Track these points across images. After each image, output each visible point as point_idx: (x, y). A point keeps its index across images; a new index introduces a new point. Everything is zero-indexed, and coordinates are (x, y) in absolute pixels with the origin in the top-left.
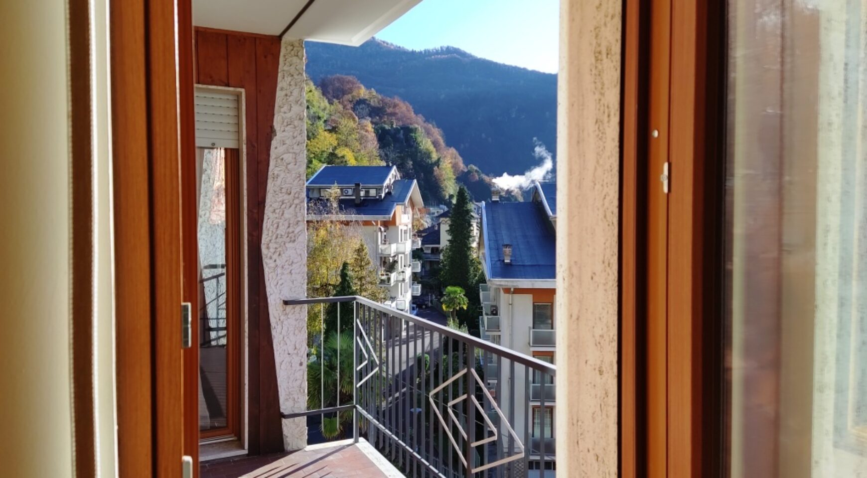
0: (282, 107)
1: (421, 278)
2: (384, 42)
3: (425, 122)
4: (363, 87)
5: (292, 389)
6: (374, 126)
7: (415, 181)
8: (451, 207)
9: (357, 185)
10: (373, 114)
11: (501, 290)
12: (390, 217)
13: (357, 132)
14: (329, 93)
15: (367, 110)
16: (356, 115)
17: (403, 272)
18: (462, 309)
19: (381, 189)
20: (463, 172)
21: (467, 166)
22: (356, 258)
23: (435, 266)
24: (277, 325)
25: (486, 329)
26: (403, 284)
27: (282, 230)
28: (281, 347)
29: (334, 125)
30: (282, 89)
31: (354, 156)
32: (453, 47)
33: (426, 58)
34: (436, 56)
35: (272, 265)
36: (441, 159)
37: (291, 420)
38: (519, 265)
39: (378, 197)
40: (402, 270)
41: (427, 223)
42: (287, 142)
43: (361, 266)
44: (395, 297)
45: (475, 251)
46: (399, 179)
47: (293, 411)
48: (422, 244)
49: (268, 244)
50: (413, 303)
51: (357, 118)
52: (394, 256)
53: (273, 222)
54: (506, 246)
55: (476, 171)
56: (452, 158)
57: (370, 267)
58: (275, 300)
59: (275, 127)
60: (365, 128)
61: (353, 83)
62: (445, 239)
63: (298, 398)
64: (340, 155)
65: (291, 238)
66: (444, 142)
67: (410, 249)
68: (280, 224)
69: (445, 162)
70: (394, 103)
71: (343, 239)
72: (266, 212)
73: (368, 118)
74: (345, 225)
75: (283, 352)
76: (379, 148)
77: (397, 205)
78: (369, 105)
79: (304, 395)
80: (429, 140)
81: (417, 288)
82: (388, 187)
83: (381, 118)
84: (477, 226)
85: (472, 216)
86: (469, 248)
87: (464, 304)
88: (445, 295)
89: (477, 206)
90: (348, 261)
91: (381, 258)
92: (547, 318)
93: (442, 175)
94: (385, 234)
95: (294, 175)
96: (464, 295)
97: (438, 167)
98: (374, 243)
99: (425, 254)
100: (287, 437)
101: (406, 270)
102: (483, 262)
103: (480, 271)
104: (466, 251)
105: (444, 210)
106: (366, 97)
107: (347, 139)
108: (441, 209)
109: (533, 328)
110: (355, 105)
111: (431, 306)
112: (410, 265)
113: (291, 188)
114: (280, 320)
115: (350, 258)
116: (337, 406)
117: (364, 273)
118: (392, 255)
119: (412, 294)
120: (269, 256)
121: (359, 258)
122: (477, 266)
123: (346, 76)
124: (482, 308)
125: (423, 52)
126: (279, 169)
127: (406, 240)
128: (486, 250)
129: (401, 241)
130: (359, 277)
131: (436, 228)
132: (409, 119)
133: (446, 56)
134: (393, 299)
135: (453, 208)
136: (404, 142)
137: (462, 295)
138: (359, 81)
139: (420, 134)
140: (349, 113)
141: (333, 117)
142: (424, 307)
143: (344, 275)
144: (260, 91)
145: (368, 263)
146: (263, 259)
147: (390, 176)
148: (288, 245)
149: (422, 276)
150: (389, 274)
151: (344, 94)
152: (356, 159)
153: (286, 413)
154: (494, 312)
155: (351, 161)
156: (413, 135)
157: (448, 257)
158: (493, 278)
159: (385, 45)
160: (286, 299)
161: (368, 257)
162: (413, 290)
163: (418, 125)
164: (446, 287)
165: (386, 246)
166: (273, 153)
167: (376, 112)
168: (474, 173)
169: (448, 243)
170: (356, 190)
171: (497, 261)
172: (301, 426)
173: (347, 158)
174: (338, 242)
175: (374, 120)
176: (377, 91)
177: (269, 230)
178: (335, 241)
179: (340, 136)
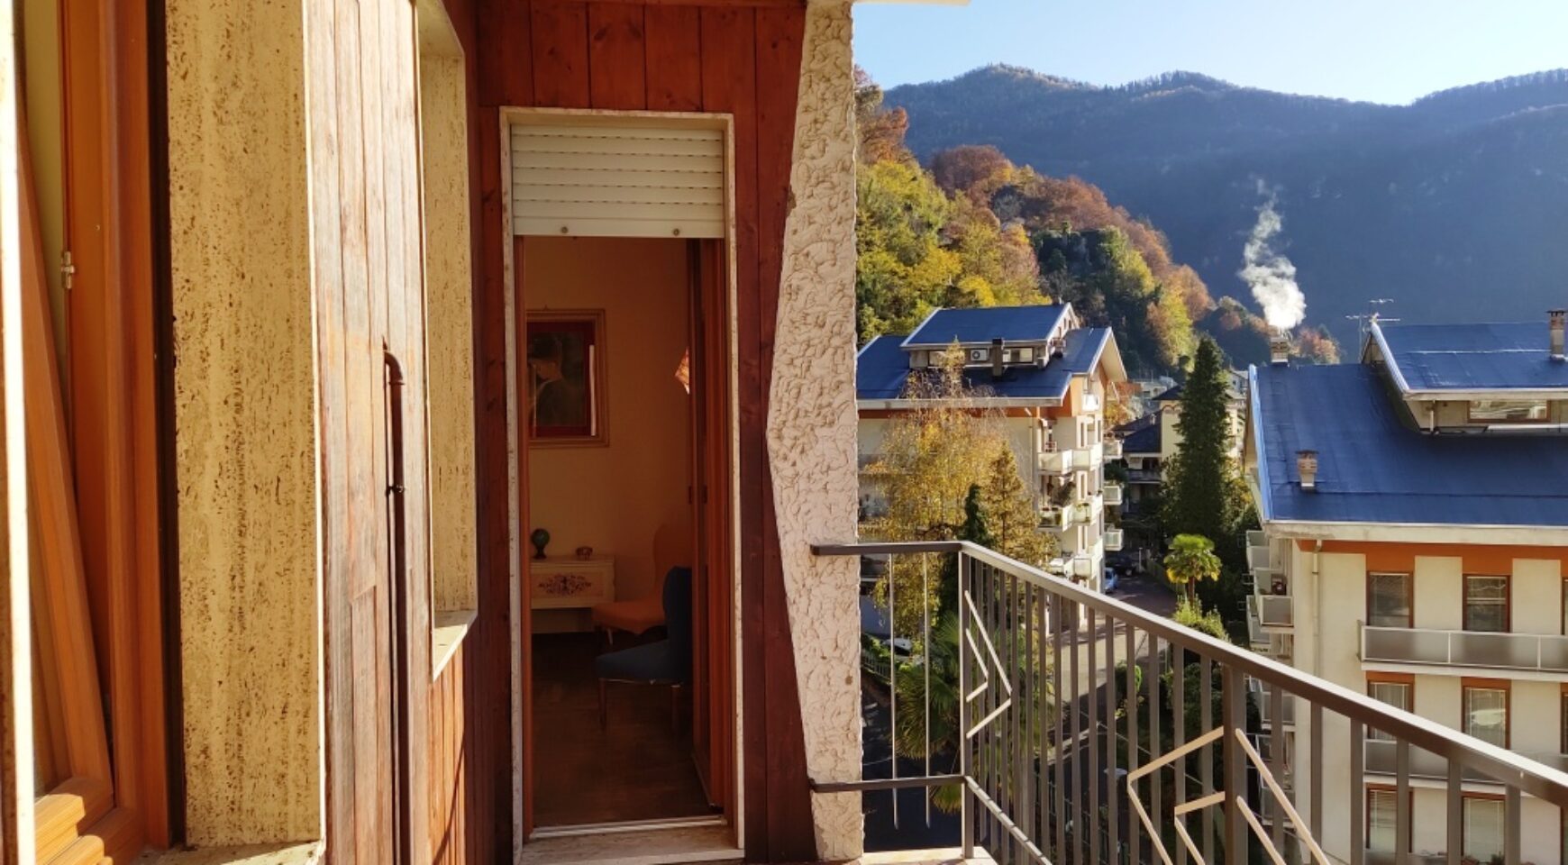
0: (808, 147)
1: (1123, 517)
2: (1050, 78)
3: (1129, 220)
4: (1009, 163)
5: (831, 732)
6: (1029, 234)
7: (1109, 331)
8: (1184, 380)
9: (997, 342)
10: (1028, 212)
11: (1294, 542)
12: (1059, 400)
13: (998, 247)
14: (946, 179)
15: (1017, 205)
16: (997, 216)
17: (1086, 505)
18: (1207, 579)
19: (1042, 348)
20: (1207, 311)
21: (1216, 300)
22: (994, 478)
23: (1152, 495)
24: (800, 596)
25: (1262, 622)
26: (1086, 528)
27: (808, 400)
28: (807, 643)
29: (955, 236)
30: (806, 110)
31: (992, 290)
32: (1187, 73)
33: (1133, 100)
34: (1153, 94)
35: (789, 472)
36: (1162, 288)
37: (830, 796)
38: (1335, 493)
39: (1035, 364)
40: (1084, 501)
41: (1134, 411)
42: (818, 218)
43: (1003, 493)
44: (1071, 553)
45: (1236, 465)
46: (1078, 327)
47: (833, 778)
48: (1124, 451)
49: (780, 430)
50: (1107, 565)
51: (998, 222)
52: (1069, 475)
53: (788, 385)
54: (1305, 453)
55: (1236, 308)
56: (1183, 287)
57: (1021, 494)
58: (794, 544)
59: (793, 189)
60: (1014, 237)
61: (991, 158)
62: (1171, 442)
63: (844, 752)
64: (966, 290)
65: (825, 417)
66: (1168, 255)
67: (1100, 461)
68: (804, 389)
69: (1169, 294)
70: (1069, 189)
71: (970, 442)
72: (775, 364)
73: (1018, 219)
74: (974, 415)
75: (812, 653)
76: (1041, 273)
77: (1073, 376)
78: (1020, 196)
79: (856, 747)
80: (1138, 253)
81: (1116, 537)
82: (1054, 343)
83: (1043, 218)
84: (1239, 417)
85: (1227, 396)
86: (1222, 460)
87: (1214, 570)
88: (1172, 551)
89: (1239, 376)
90: (980, 483)
91: (1043, 477)
92: (1399, 606)
93: (1163, 319)
94: (1050, 431)
95: (831, 287)
96: (1213, 553)
97: (1156, 304)
98: (1029, 450)
99: (1131, 470)
100: (822, 830)
101: (1093, 501)
102: (1253, 487)
103: (1247, 506)
104: (1215, 466)
105: (1168, 386)
106: (1017, 182)
107: (979, 260)
108: (1161, 383)
109: (1368, 624)
110: (994, 198)
111: (1143, 573)
112: (1100, 492)
113: (825, 314)
114: (804, 586)
115: (984, 477)
116: (925, 775)
117: (1010, 505)
118: (1065, 472)
119: (1105, 547)
120: (781, 453)
121: (1000, 477)
122: (1239, 495)
123: (979, 147)
124: (1251, 578)
125: (1127, 89)
126: (802, 275)
127: (1091, 442)
128: (1259, 463)
129: (1082, 445)
130: (1000, 512)
131: (1153, 421)
132: (1096, 216)
133: (1173, 91)
134: (1066, 555)
135: (1188, 382)
136: (1088, 260)
137: (1208, 551)
138: (1003, 154)
139: (1119, 244)
140: (984, 213)
141: (954, 223)
142: (1129, 573)
143: (971, 508)
144: (763, 117)
145: (1017, 487)
146: (771, 460)
147: (1060, 323)
148: (819, 432)
149: (1124, 513)
150: (1060, 508)
151: (974, 180)
152: (996, 296)
153: (820, 780)
154: (1279, 588)
155: (986, 301)
156: (1106, 245)
157: (1178, 478)
158: (1275, 519)
159: (1053, 82)
160: (816, 544)
161: (1016, 475)
162: (1107, 540)
163: (1116, 226)
164: (1174, 535)
165: (1051, 455)
166: (789, 243)
167: (1033, 208)
168: (1232, 313)
169: (1177, 450)
170: (995, 352)
171: (1284, 485)
172: (850, 809)
173: (979, 295)
174: (961, 447)
175: (1031, 223)
176: (1036, 170)
177: (781, 401)
178: (955, 446)
179: (967, 256)
